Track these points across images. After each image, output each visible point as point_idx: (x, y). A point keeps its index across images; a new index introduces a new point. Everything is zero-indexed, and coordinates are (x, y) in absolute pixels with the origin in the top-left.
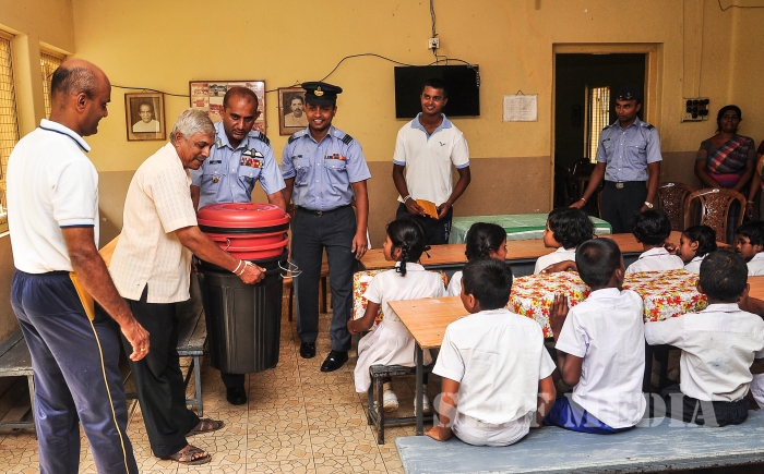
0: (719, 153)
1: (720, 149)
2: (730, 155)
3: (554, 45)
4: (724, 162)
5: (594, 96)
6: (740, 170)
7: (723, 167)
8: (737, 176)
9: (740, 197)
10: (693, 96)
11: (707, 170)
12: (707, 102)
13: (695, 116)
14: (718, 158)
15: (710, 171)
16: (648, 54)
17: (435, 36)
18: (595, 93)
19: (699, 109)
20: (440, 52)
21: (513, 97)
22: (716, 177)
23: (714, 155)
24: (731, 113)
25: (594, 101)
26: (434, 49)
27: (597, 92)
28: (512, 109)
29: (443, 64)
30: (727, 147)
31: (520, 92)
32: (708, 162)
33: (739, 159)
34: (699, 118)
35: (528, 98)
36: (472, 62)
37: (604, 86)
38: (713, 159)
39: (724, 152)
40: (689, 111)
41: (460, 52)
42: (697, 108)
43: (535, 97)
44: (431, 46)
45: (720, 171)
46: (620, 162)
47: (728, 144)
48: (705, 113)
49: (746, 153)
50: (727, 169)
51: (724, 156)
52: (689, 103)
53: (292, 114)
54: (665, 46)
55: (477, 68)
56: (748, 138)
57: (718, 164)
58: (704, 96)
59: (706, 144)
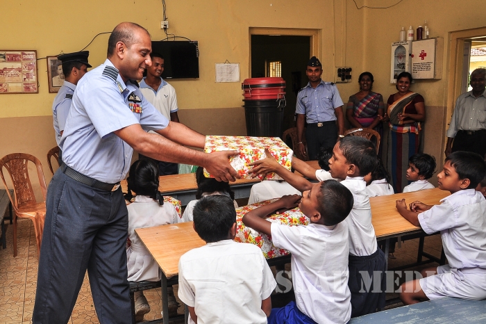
0: (361, 103)
1: (361, 101)
2: (368, 105)
3: (250, 28)
4: (364, 110)
5: (271, 68)
6: (374, 115)
7: (363, 113)
8: (372, 119)
9: (376, 133)
10: (342, 66)
11: (354, 116)
12: (350, 70)
13: (343, 79)
14: (360, 108)
15: (355, 116)
16: (312, 36)
17: (165, 19)
18: (271, 65)
19: (346, 74)
20: (169, 32)
21: (223, 65)
22: (359, 119)
23: (357, 105)
24: (366, 77)
25: (271, 71)
26: (165, 29)
27: (273, 65)
28: (222, 73)
29: (172, 40)
30: (366, 100)
31: (227, 61)
32: (354, 110)
33: (374, 108)
34: (346, 80)
35: (233, 65)
36: (192, 39)
37: (277, 61)
38: (357, 108)
39: (364, 103)
40: (339, 76)
41: (184, 31)
42: (344, 74)
43: (237, 65)
44: (163, 27)
45: (362, 116)
46: (318, 110)
47: (366, 98)
48: (349, 77)
49: (378, 104)
50: (366, 115)
51: (364, 106)
52: (339, 70)
53: (58, 76)
54: (323, 31)
55: (196, 43)
56: (379, 94)
57: (361, 111)
58: (348, 66)
59: (353, 98)
